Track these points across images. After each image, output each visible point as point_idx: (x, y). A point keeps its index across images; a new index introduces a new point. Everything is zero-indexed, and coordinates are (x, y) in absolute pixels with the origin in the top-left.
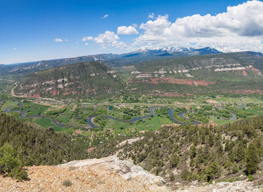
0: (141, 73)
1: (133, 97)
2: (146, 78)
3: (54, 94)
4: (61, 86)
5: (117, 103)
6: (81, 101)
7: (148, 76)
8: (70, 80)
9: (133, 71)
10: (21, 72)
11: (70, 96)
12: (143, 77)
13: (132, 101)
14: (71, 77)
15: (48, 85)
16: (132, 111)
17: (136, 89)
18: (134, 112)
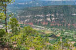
3: (44, 24)
4: (49, 19)
6: (64, 30)
8: (56, 16)
10: (17, 6)
11: (56, 26)
14: (57, 14)
15: (39, 18)
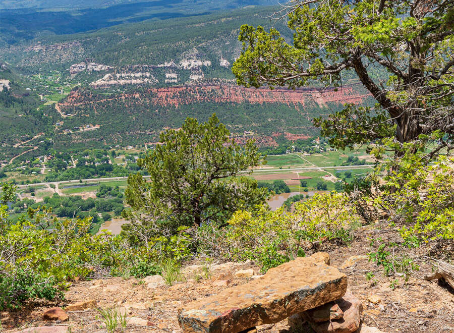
0: (110, 71)
1: (88, 157)
2: (132, 89)
5: (28, 182)
7: (139, 81)
9: (76, 62)
12: (122, 82)
13: (87, 171)
16: (92, 206)
17: (97, 127)
18: (98, 210)
